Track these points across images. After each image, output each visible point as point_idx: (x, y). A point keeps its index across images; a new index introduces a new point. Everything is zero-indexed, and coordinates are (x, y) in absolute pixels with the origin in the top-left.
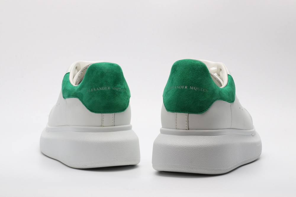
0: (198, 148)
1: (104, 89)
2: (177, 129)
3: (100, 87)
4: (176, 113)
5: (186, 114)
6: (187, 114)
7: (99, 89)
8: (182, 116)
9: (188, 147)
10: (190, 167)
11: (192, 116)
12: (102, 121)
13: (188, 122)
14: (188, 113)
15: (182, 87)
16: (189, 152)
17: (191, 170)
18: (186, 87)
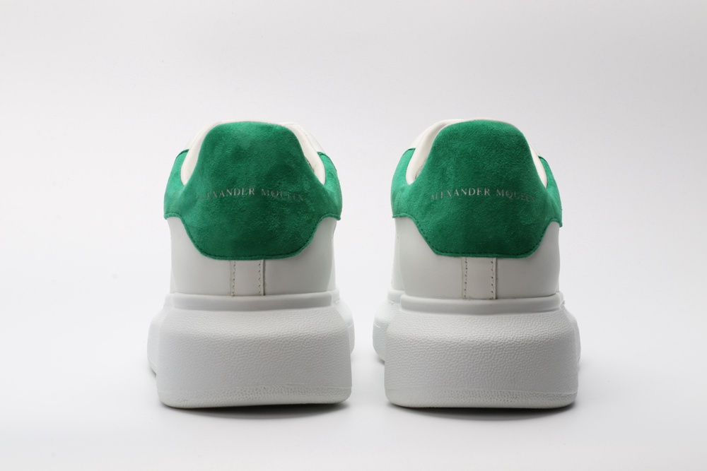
0: (526, 344)
1: (237, 192)
2: (465, 298)
3: (229, 189)
4: (464, 258)
5: (490, 259)
6: (494, 259)
7: (225, 192)
8: (480, 267)
9: (504, 343)
10: (510, 392)
11: (508, 265)
12: (231, 280)
13: (497, 279)
14: (497, 257)
15: (476, 191)
16: (507, 356)
17: (514, 400)
18: (486, 192)
